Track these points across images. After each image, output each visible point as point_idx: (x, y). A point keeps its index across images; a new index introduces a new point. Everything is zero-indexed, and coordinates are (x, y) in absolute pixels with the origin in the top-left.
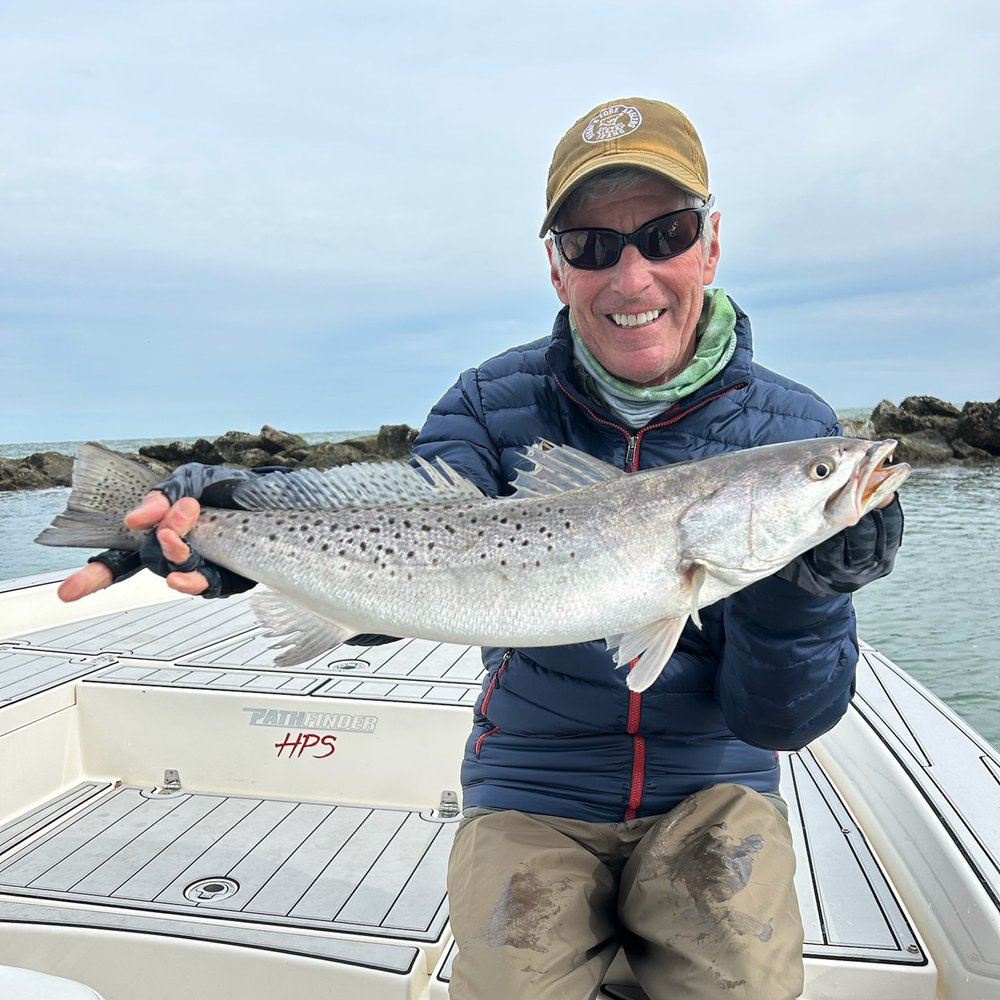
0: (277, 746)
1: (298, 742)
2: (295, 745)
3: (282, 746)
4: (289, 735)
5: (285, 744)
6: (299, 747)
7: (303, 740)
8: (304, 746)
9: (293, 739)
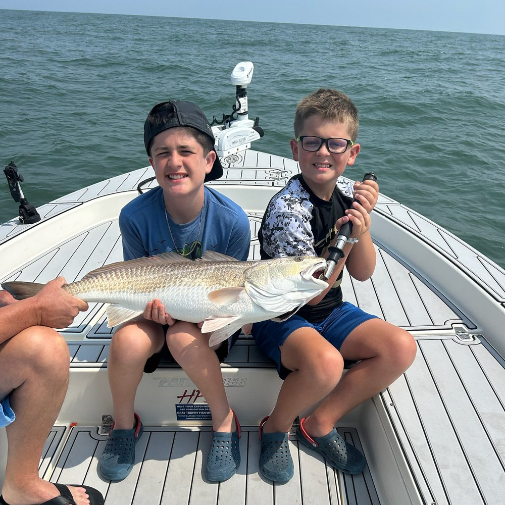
0: (178, 397)
1: (193, 394)
2: (191, 396)
3: (182, 397)
4: (186, 391)
5: (184, 396)
6: (194, 397)
7: (196, 393)
8: (197, 396)
9: (189, 393)
